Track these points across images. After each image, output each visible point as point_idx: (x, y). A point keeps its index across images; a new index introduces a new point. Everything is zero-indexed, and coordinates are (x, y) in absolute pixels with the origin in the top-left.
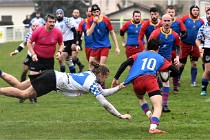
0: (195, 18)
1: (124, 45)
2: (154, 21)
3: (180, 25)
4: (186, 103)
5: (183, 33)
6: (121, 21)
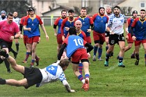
1: (56, 34)
5: (92, 25)
6: (52, 18)
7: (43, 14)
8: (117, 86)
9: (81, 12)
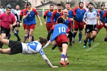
0: (81, 8)
2: (60, 10)
3: (73, 12)
4: (76, 51)
5: (74, 16)
6: (43, 10)
7: (36, 7)
8: (93, 62)
9: (66, 6)
